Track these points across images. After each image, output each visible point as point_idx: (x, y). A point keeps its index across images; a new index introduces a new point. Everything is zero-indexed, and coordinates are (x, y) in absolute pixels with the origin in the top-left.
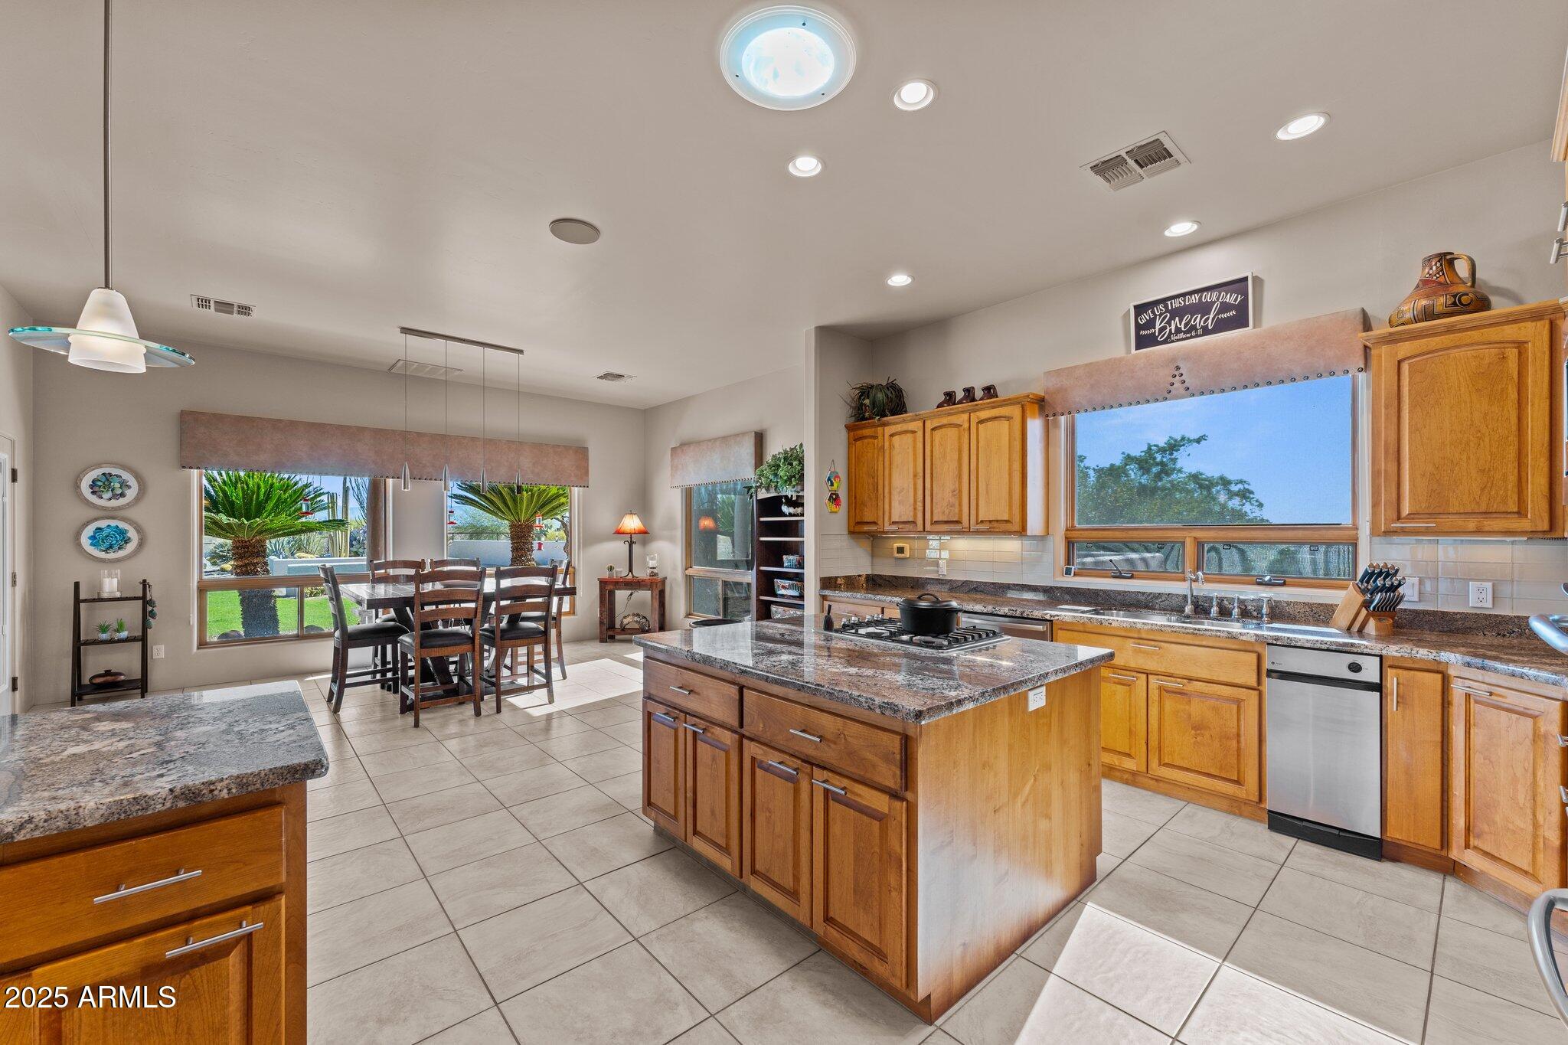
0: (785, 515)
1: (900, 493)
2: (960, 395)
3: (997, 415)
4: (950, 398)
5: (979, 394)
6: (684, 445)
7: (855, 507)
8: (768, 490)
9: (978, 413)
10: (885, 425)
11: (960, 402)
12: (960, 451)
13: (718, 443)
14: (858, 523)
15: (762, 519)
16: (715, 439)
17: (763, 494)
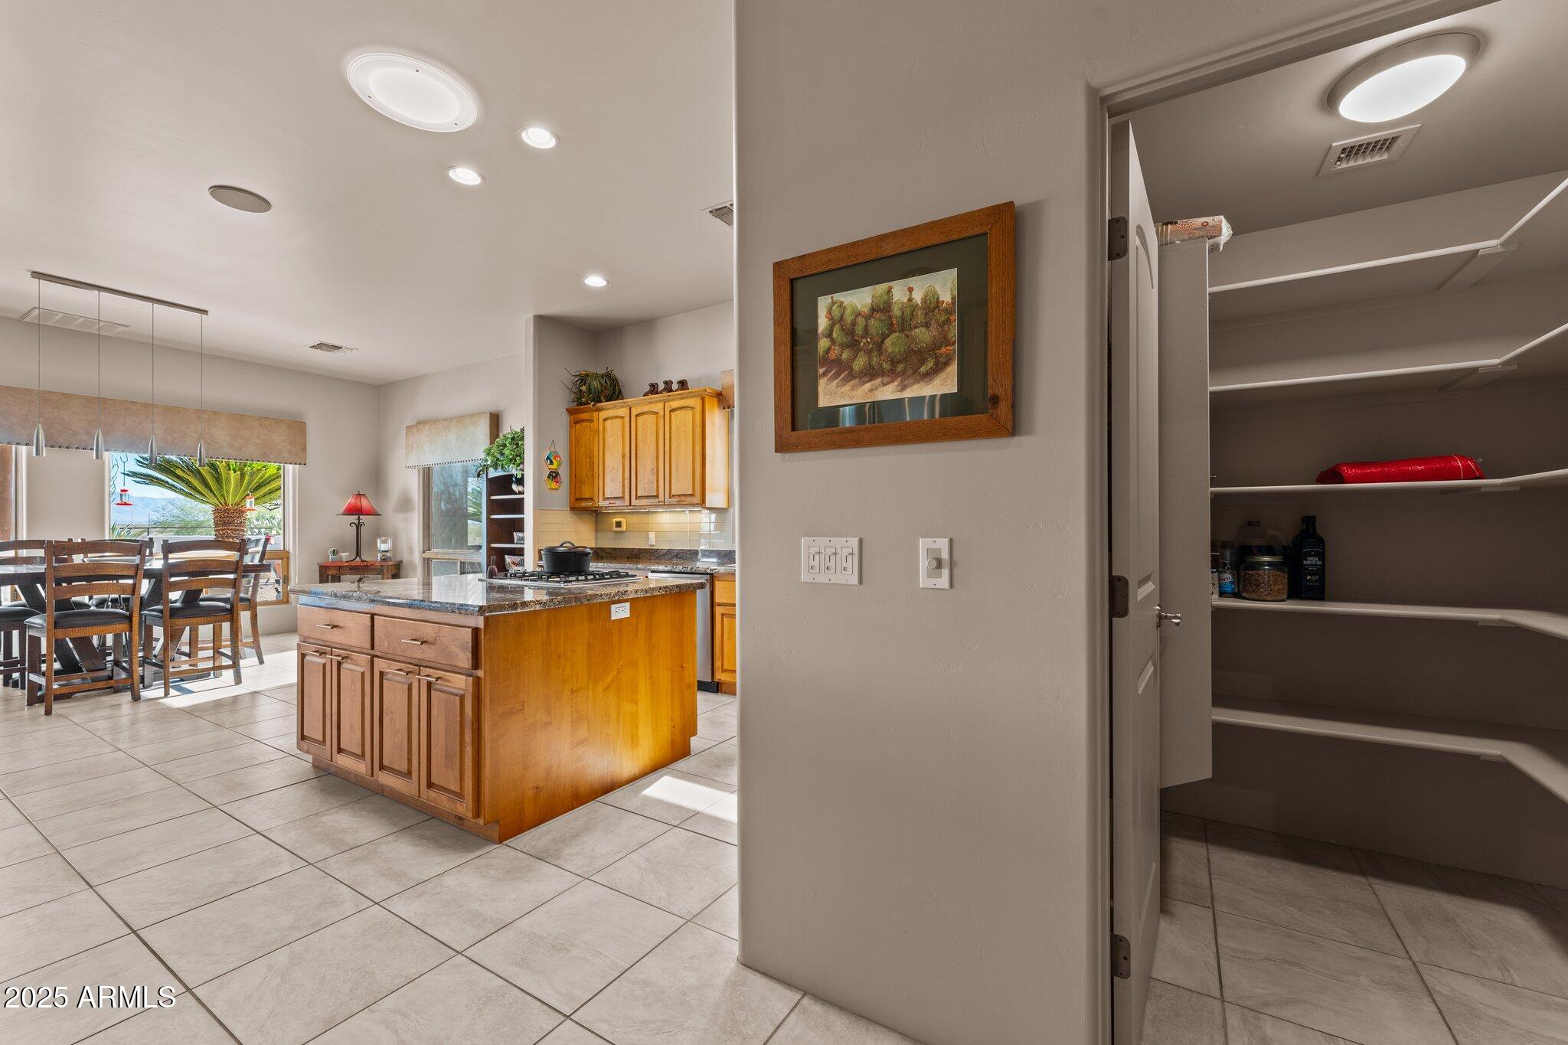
0: (515, 493)
1: (611, 471)
2: (661, 387)
3: (685, 405)
4: (653, 389)
5: (675, 386)
6: (421, 423)
7: (575, 486)
8: (496, 469)
9: (671, 403)
10: (599, 410)
11: (661, 392)
12: (657, 434)
13: (454, 423)
14: (578, 499)
15: (493, 498)
16: (451, 419)
17: (493, 473)
